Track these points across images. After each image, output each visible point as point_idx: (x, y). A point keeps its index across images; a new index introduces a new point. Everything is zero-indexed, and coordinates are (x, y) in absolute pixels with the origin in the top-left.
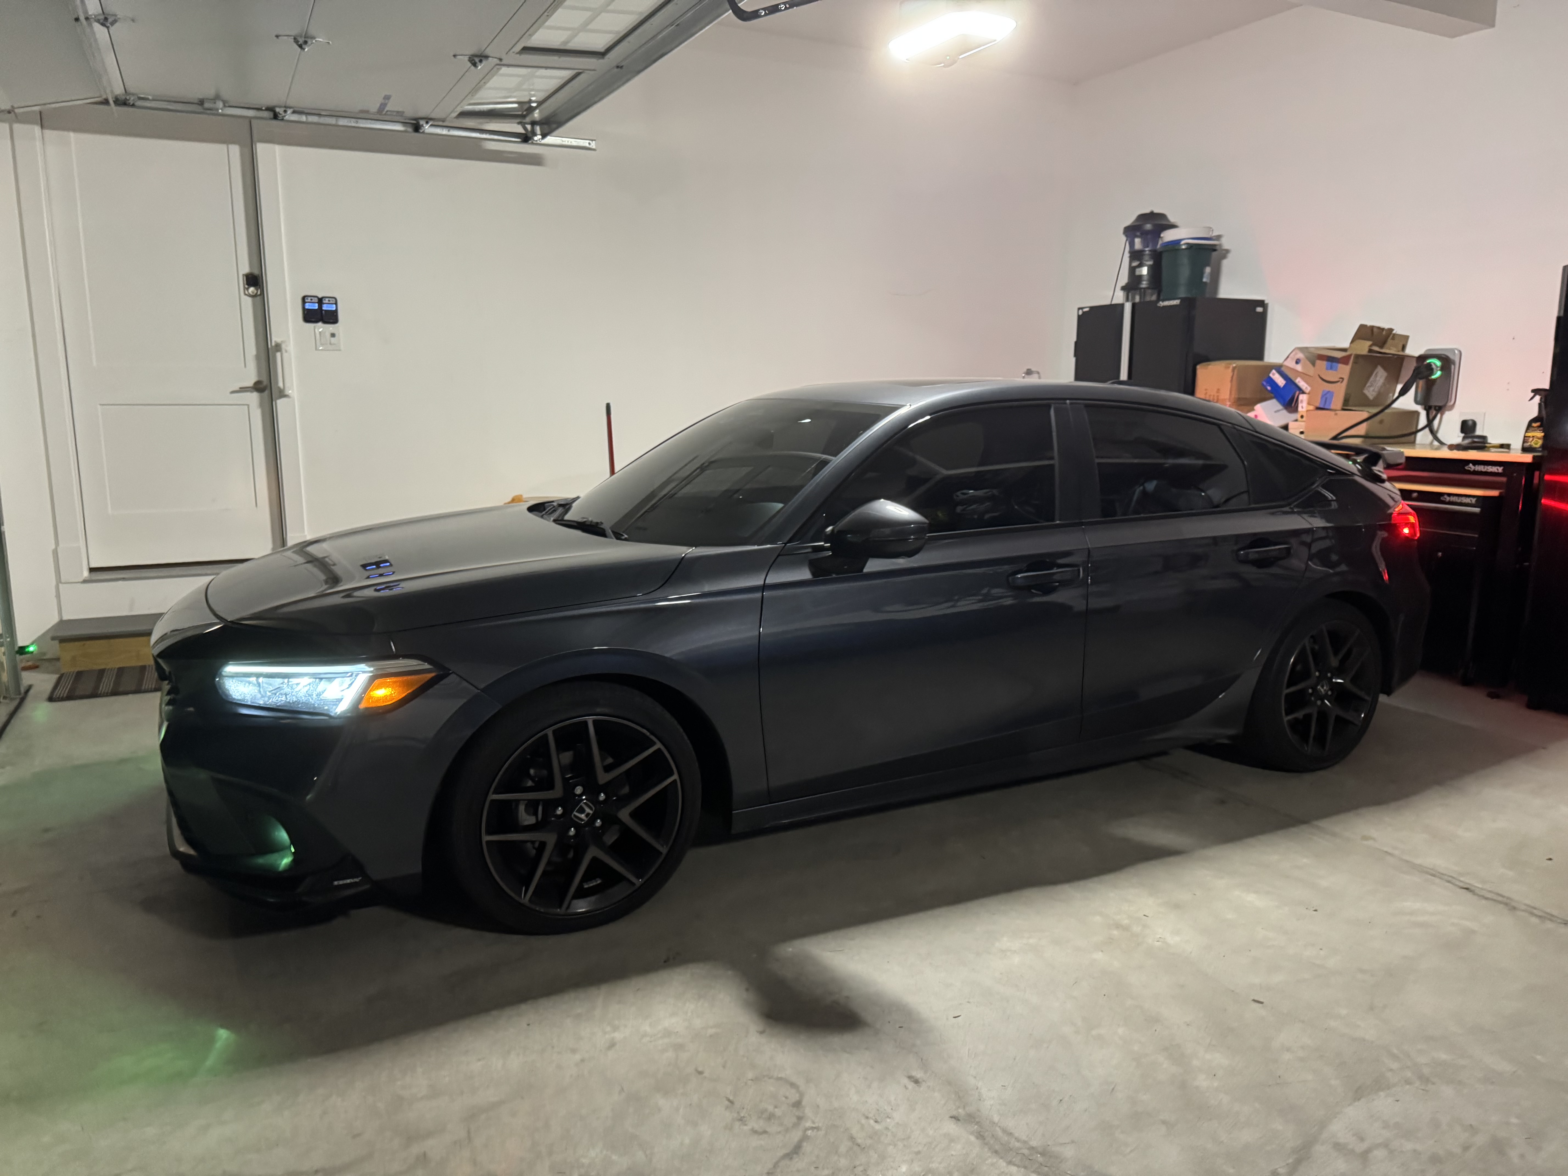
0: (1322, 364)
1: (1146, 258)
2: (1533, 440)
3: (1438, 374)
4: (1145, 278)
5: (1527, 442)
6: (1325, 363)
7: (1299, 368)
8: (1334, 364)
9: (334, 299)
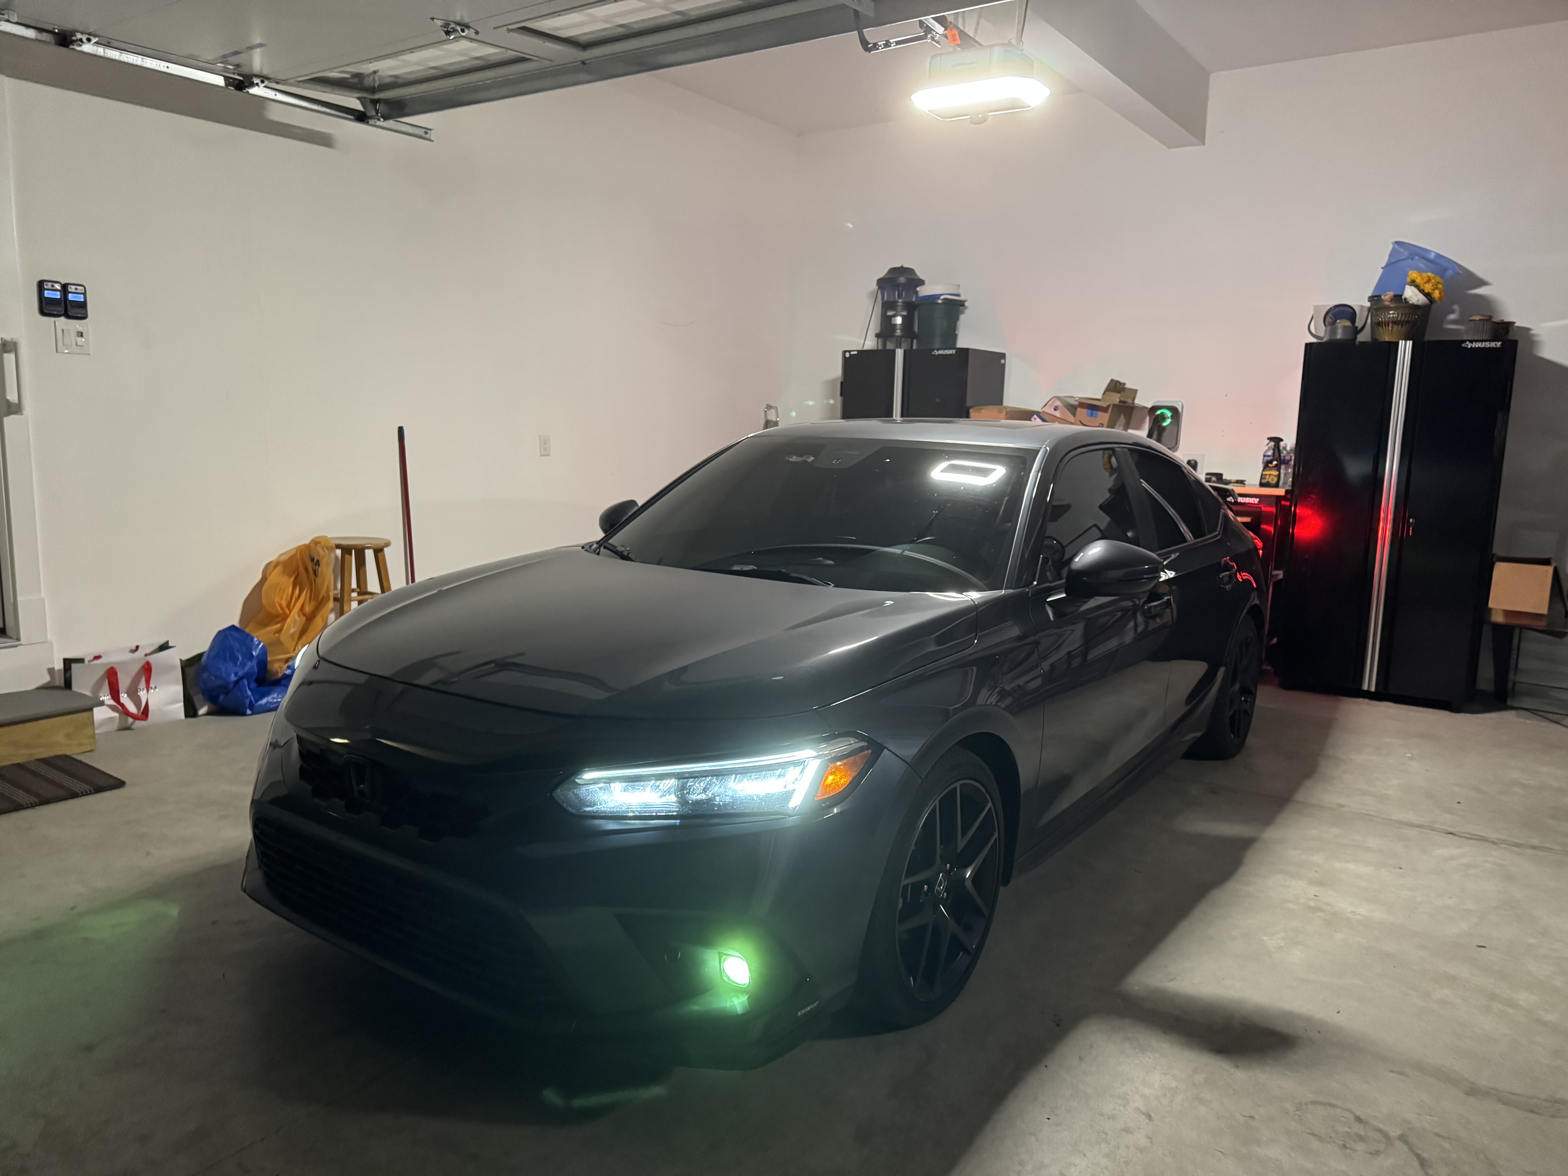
0: (1082, 413)
1: (899, 308)
2: (1269, 477)
3: (1168, 421)
4: (898, 327)
5: (1265, 479)
6: (1086, 410)
7: (1057, 414)
8: (1094, 412)
9: (82, 288)
